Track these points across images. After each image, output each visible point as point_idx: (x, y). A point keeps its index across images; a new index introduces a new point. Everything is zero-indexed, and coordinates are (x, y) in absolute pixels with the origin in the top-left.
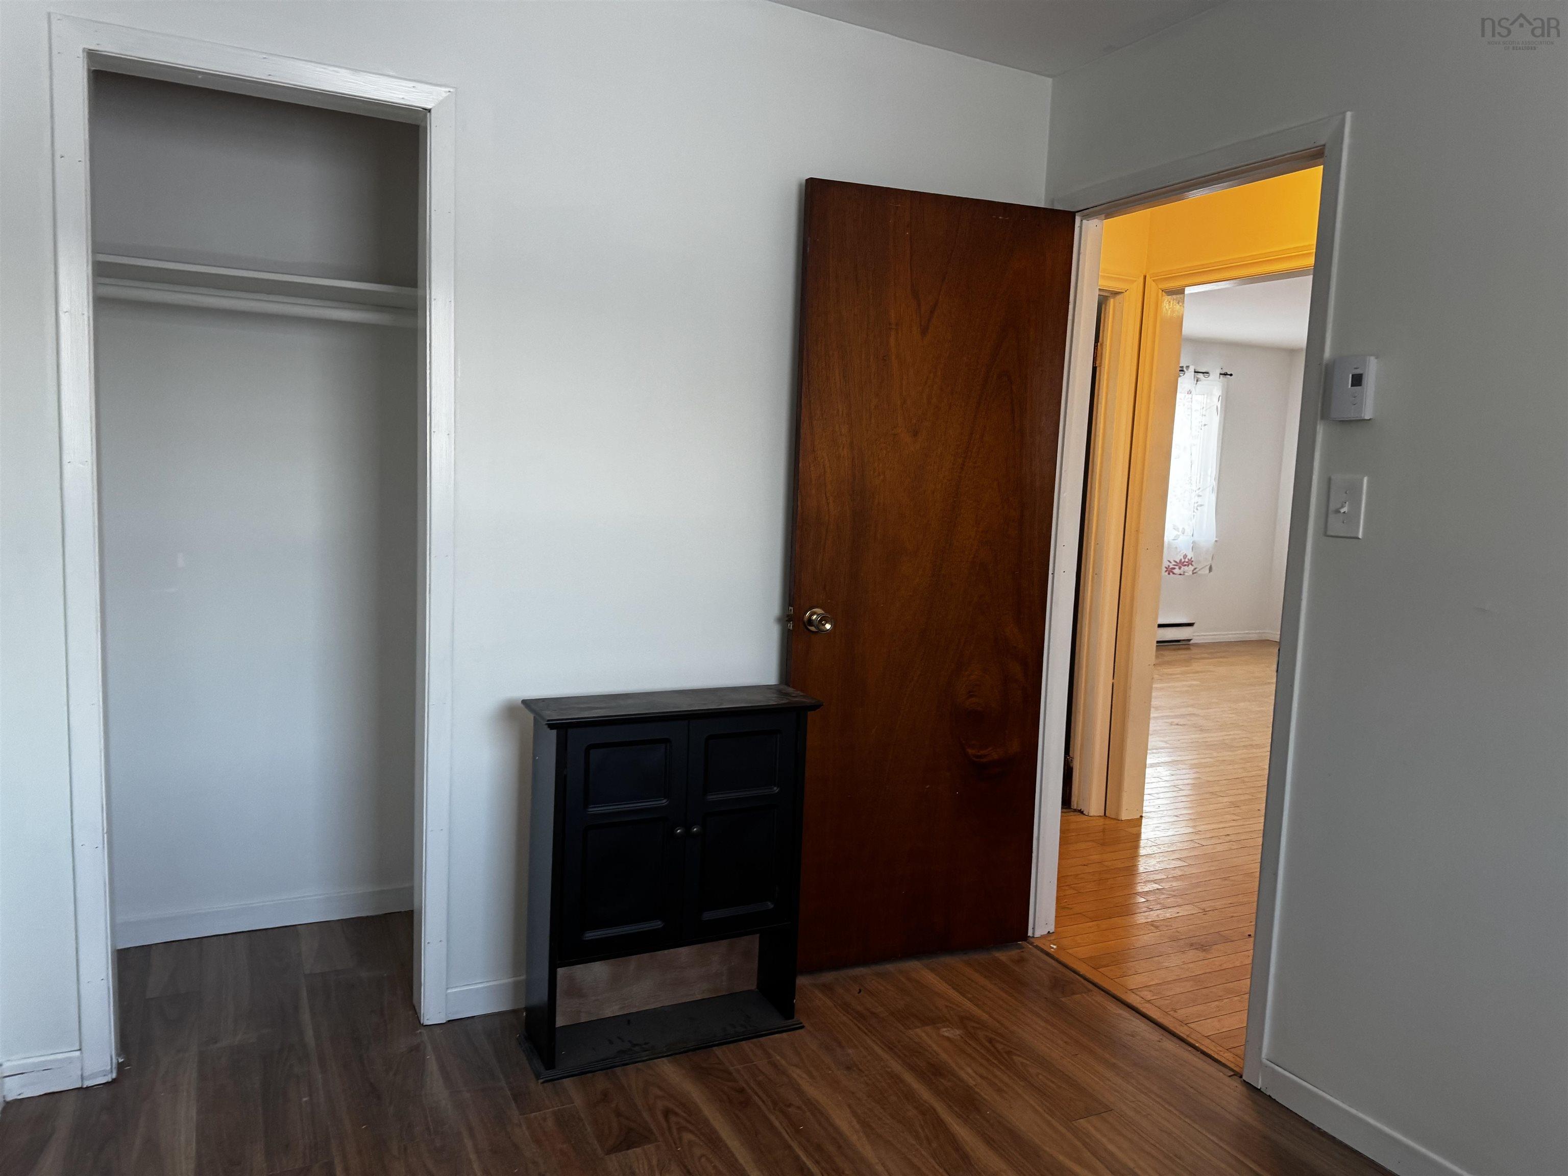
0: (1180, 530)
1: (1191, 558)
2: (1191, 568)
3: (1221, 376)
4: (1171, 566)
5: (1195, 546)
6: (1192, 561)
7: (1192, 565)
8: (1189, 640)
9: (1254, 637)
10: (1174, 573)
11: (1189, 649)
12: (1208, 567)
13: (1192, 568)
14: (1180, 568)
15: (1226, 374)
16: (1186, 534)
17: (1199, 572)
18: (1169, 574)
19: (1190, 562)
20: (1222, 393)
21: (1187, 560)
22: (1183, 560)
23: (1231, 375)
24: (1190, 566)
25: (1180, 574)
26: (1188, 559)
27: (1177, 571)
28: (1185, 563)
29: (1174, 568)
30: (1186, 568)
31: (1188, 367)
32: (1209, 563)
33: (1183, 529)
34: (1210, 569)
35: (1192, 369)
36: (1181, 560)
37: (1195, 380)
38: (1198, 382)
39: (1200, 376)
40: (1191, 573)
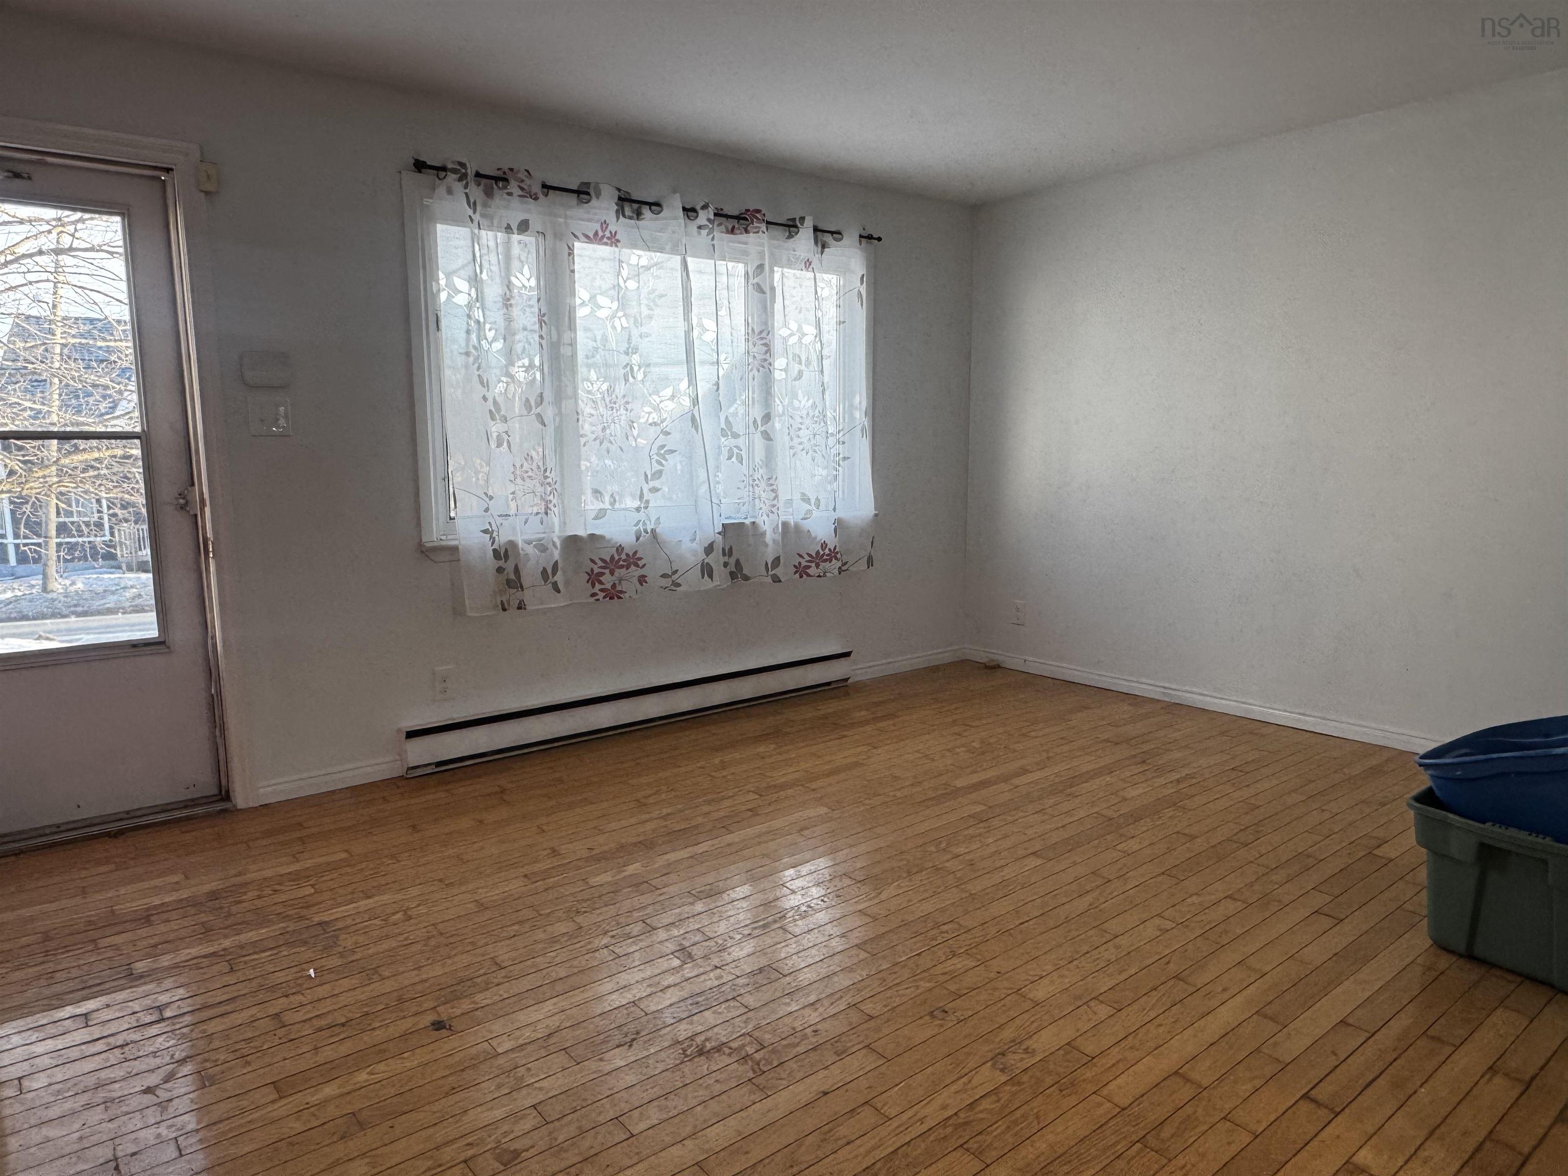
0: (813, 501)
1: (835, 548)
2: (836, 564)
3: (863, 240)
4: (804, 564)
5: (839, 526)
6: (837, 553)
7: (836, 559)
8: (846, 680)
9: (947, 658)
10: (808, 575)
11: (847, 694)
12: (866, 559)
13: (839, 564)
14: (817, 566)
15: (870, 237)
16: (822, 507)
17: (853, 569)
18: (801, 577)
19: (833, 555)
20: (867, 271)
21: (827, 551)
22: (822, 553)
23: (879, 239)
24: (834, 561)
25: (819, 576)
26: (830, 550)
27: (813, 571)
28: (825, 557)
29: (809, 567)
30: (827, 565)
31: (802, 219)
32: (864, 554)
33: (817, 499)
34: (870, 561)
35: (809, 222)
36: (818, 552)
37: (820, 246)
38: (826, 250)
39: (828, 238)
40: (836, 572)
